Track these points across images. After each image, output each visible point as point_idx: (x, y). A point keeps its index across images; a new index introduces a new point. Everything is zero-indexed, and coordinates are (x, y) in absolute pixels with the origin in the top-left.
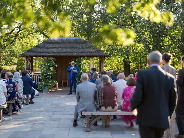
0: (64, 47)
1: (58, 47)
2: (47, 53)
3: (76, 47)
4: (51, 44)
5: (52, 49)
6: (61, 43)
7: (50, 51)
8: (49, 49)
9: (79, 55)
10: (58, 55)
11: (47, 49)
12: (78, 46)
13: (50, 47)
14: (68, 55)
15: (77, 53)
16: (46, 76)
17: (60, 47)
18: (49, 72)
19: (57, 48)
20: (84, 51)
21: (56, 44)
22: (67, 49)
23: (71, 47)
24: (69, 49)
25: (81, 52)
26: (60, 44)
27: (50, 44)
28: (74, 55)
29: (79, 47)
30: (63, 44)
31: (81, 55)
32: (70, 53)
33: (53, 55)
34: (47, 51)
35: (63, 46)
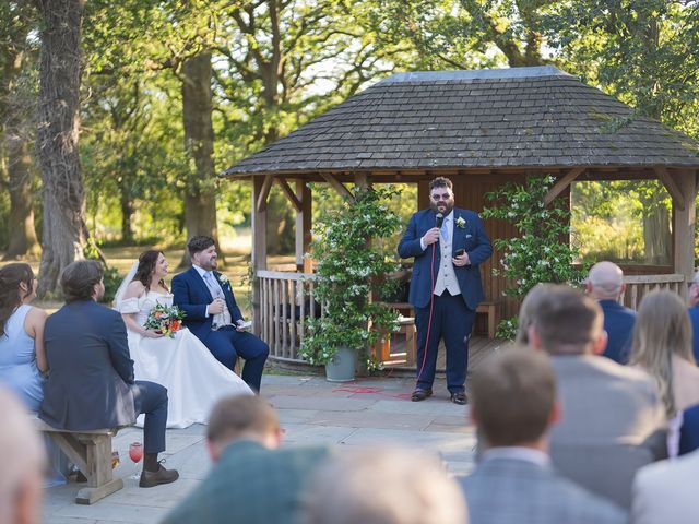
0: (451, 120)
1: (417, 121)
2: (353, 156)
3: (524, 118)
4: (385, 108)
5: (382, 135)
6: (445, 100)
7: (369, 142)
8: (366, 135)
9: (532, 162)
10: (411, 164)
11: (358, 135)
12: (534, 110)
13: (375, 121)
14: (469, 164)
15: (523, 154)
16: (343, 285)
17: (431, 120)
18: (355, 264)
19: (413, 128)
20: (564, 137)
21: (409, 107)
22: (467, 133)
23: (491, 119)
24: (478, 133)
25: (545, 145)
26: (435, 106)
27: (381, 108)
28: (500, 163)
29: (540, 116)
30: (449, 106)
31: (545, 162)
32: (480, 154)
33: (381, 164)
34: (357, 143)
35: (449, 113)
